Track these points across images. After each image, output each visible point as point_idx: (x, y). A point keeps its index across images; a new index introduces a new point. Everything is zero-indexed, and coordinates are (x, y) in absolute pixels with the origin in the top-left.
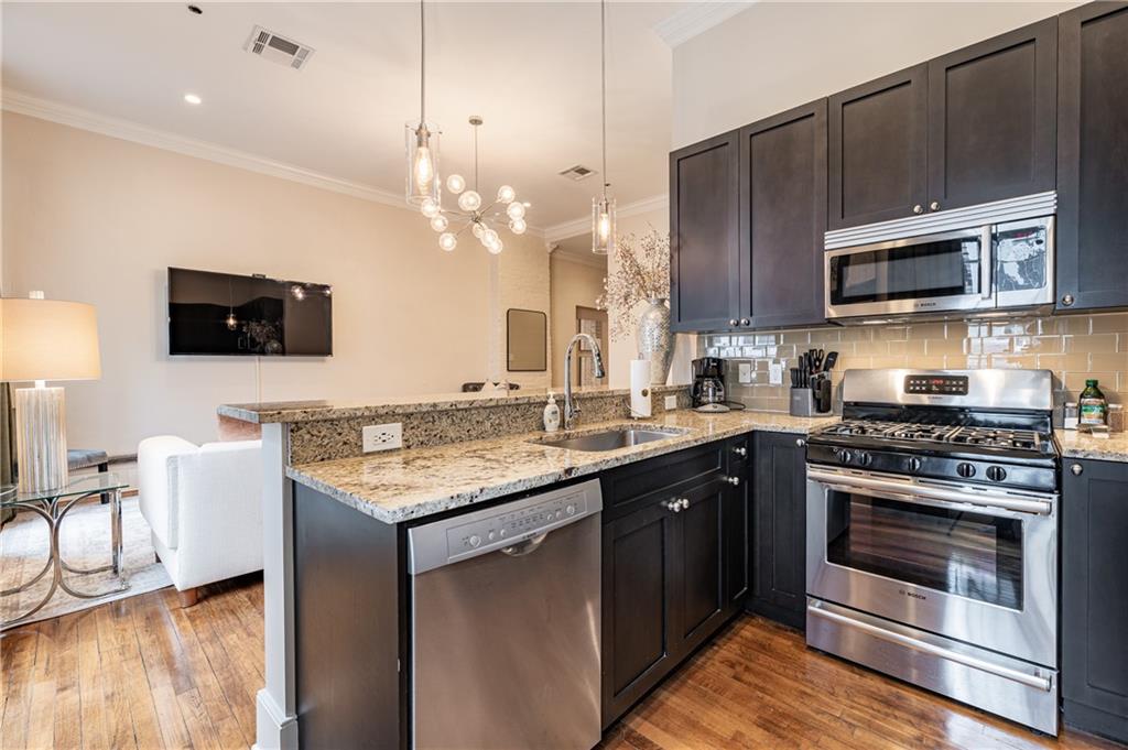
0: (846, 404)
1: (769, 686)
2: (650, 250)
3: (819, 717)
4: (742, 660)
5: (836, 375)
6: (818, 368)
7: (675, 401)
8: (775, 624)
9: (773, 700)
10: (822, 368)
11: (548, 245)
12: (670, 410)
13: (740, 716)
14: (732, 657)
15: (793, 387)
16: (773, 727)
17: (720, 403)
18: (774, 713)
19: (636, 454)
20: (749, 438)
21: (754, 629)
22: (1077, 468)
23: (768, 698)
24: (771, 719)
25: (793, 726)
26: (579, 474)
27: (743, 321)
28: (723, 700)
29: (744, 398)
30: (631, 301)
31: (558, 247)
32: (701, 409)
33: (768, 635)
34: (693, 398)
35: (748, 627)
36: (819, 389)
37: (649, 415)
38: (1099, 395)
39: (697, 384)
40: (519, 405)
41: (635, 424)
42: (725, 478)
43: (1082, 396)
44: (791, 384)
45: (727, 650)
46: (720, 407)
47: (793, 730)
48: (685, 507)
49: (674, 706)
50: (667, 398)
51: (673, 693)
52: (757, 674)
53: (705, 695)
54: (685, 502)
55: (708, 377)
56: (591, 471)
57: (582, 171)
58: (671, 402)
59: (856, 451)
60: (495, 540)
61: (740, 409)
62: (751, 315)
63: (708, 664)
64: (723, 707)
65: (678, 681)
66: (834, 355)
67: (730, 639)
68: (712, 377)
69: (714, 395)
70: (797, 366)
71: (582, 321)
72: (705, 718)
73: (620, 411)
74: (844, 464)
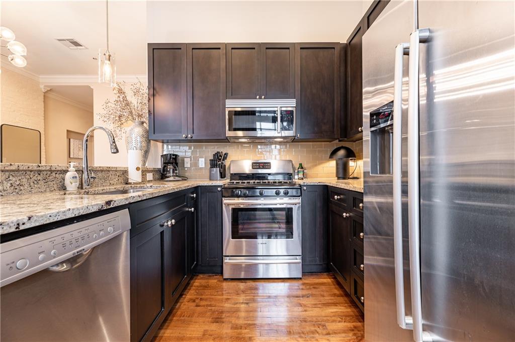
0: (232, 174)
1: (213, 303)
2: (136, 92)
3: (235, 306)
4: (198, 297)
5: (227, 163)
6: (220, 159)
7: (152, 176)
8: (208, 275)
9: (216, 308)
10: (222, 160)
11: (42, 87)
12: (149, 181)
13: (204, 322)
14: (193, 297)
15: (211, 168)
16: (219, 320)
17: (177, 176)
18: (218, 313)
19: (149, 194)
20: (196, 189)
21: (199, 281)
22: (305, 188)
23: (214, 308)
24: (217, 317)
25: (227, 315)
26: (116, 205)
27: (189, 136)
28: (194, 319)
29: (187, 174)
30: (123, 120)
31: (51, 90)
32: (167, 179)
33: (206, 281)
34: (162, 175)
35: (196, 281)
36: (222, 168)
37: (140, 181)
38: (302, 168)
39: (165, 167)
40: (41, 171)
41: (133, 186)
42: (187, 209)
43: (298, 169)
44: (210, 166)
45: (190, 294)
46: (177, 178)
47: (228, 316)
48: (173, 224)
49: (169, 335)
50: (148, 174)
51: (166, 329)
52: (206, 300)
53: (184, 321)
54: (173, 221)
55: (170, 163)
56: (124, 204)
57: (76, 44)
58: (150, 176)
59: (242, 190)
60: (44, 260)
61: (185, 180)
62: (193, 133)
63: (182, 305)
64: (195, 322)
65: (168, 321)
66: (226, 154)
67: (190, 289)
68: (172, 163)
69: (173, 172)
70: (212, 158)
71: (72, 140)
72: (188, 333)
73: (121, 180)
74: (238, 196)
